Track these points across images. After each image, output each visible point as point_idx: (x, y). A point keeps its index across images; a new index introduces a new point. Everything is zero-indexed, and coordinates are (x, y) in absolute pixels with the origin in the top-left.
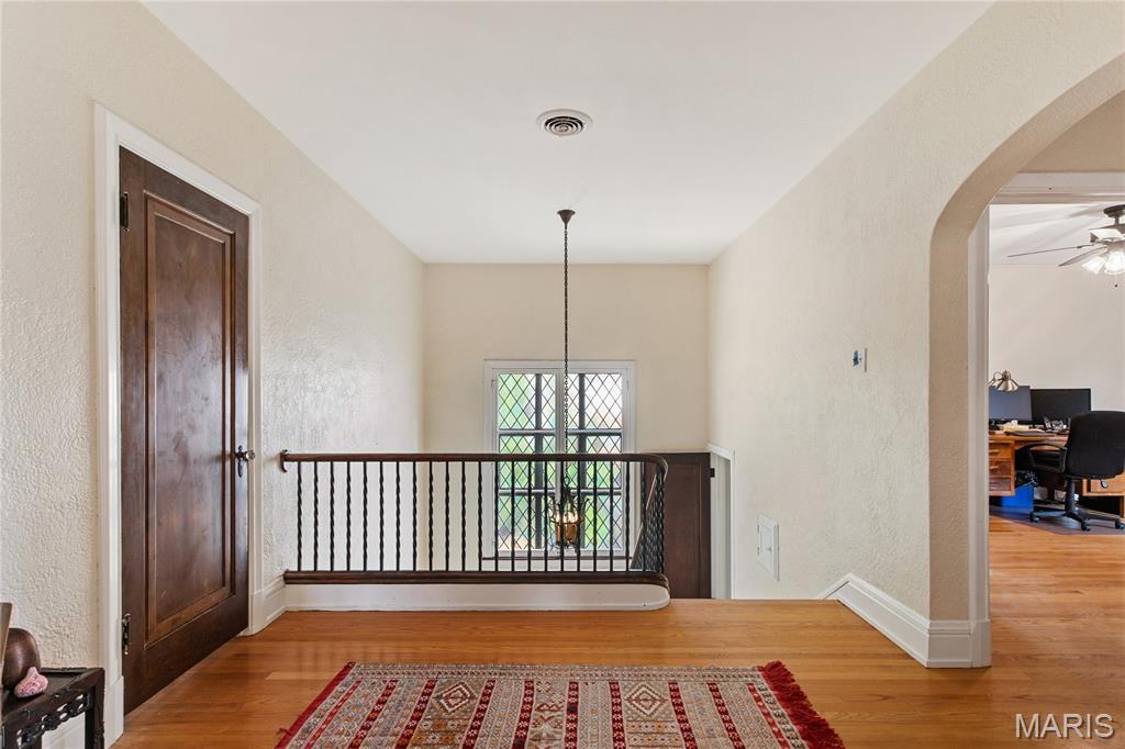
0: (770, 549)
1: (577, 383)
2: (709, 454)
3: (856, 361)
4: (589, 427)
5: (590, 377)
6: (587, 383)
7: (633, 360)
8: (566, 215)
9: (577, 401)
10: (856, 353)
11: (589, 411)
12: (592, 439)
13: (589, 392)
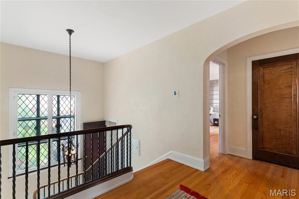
0: (137, 148)
1: (56, 99)
2: (105, 121)
3: (175, 94)
4: (61, 115)
5: (62, 97)
6: (60, 99)
7: (80, 91)
8: (70, 32)
9: (56, 106)
10: (175, 92)
11: (61, 109)
12: (62, 119)
13: (61, 102)
